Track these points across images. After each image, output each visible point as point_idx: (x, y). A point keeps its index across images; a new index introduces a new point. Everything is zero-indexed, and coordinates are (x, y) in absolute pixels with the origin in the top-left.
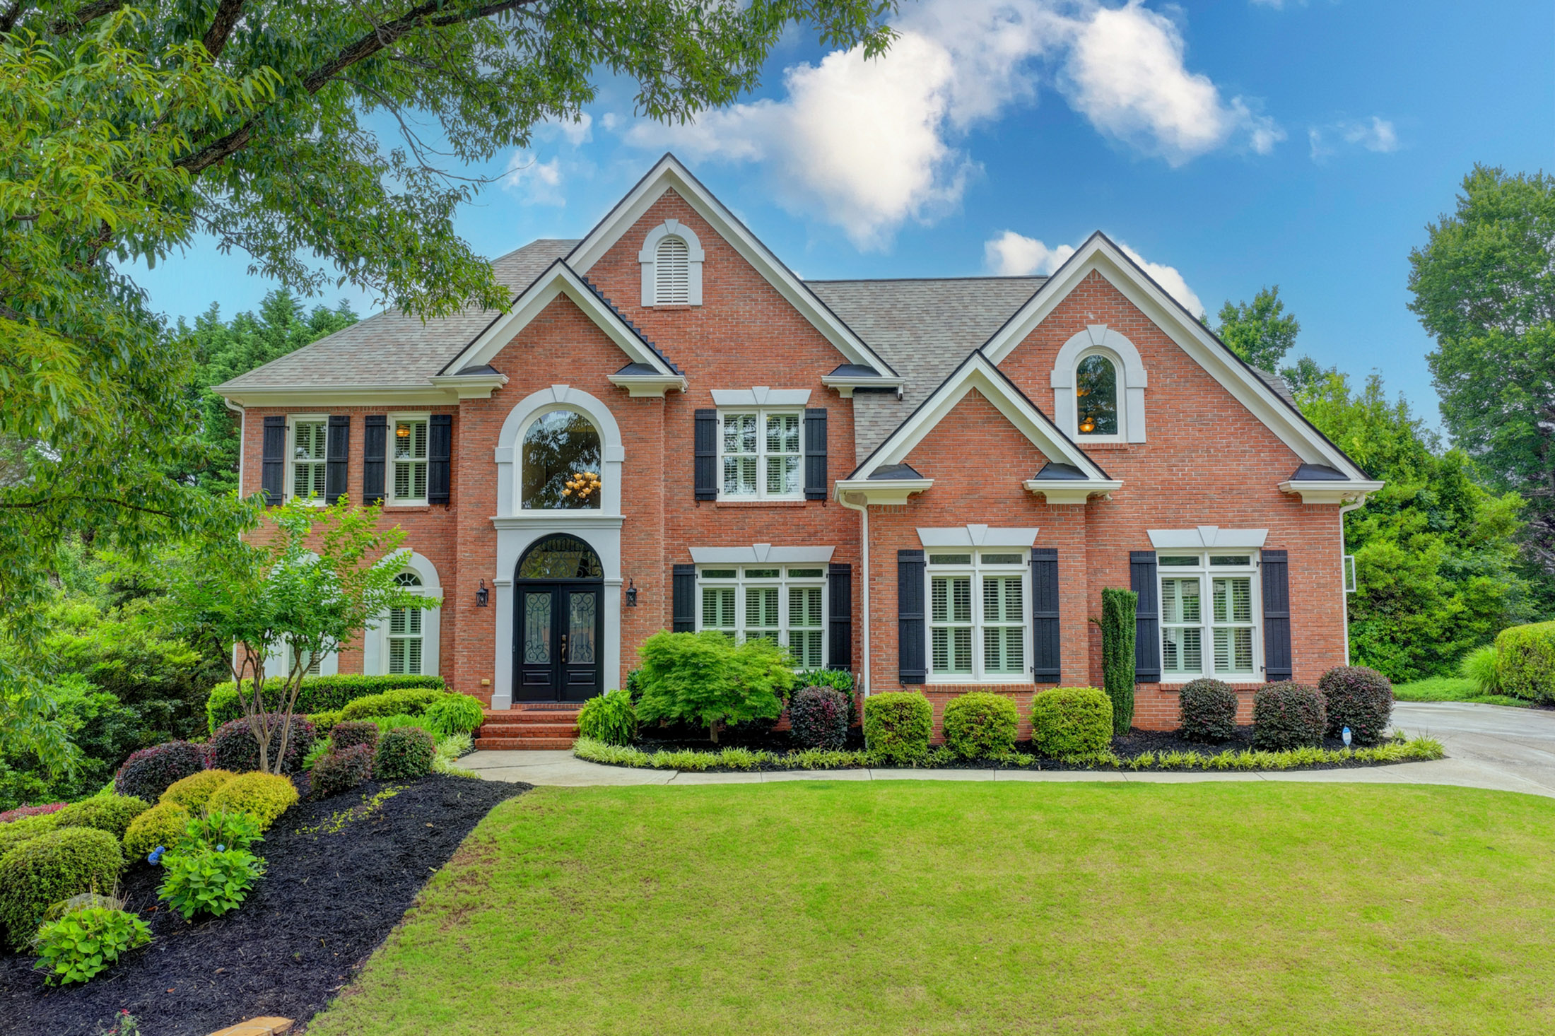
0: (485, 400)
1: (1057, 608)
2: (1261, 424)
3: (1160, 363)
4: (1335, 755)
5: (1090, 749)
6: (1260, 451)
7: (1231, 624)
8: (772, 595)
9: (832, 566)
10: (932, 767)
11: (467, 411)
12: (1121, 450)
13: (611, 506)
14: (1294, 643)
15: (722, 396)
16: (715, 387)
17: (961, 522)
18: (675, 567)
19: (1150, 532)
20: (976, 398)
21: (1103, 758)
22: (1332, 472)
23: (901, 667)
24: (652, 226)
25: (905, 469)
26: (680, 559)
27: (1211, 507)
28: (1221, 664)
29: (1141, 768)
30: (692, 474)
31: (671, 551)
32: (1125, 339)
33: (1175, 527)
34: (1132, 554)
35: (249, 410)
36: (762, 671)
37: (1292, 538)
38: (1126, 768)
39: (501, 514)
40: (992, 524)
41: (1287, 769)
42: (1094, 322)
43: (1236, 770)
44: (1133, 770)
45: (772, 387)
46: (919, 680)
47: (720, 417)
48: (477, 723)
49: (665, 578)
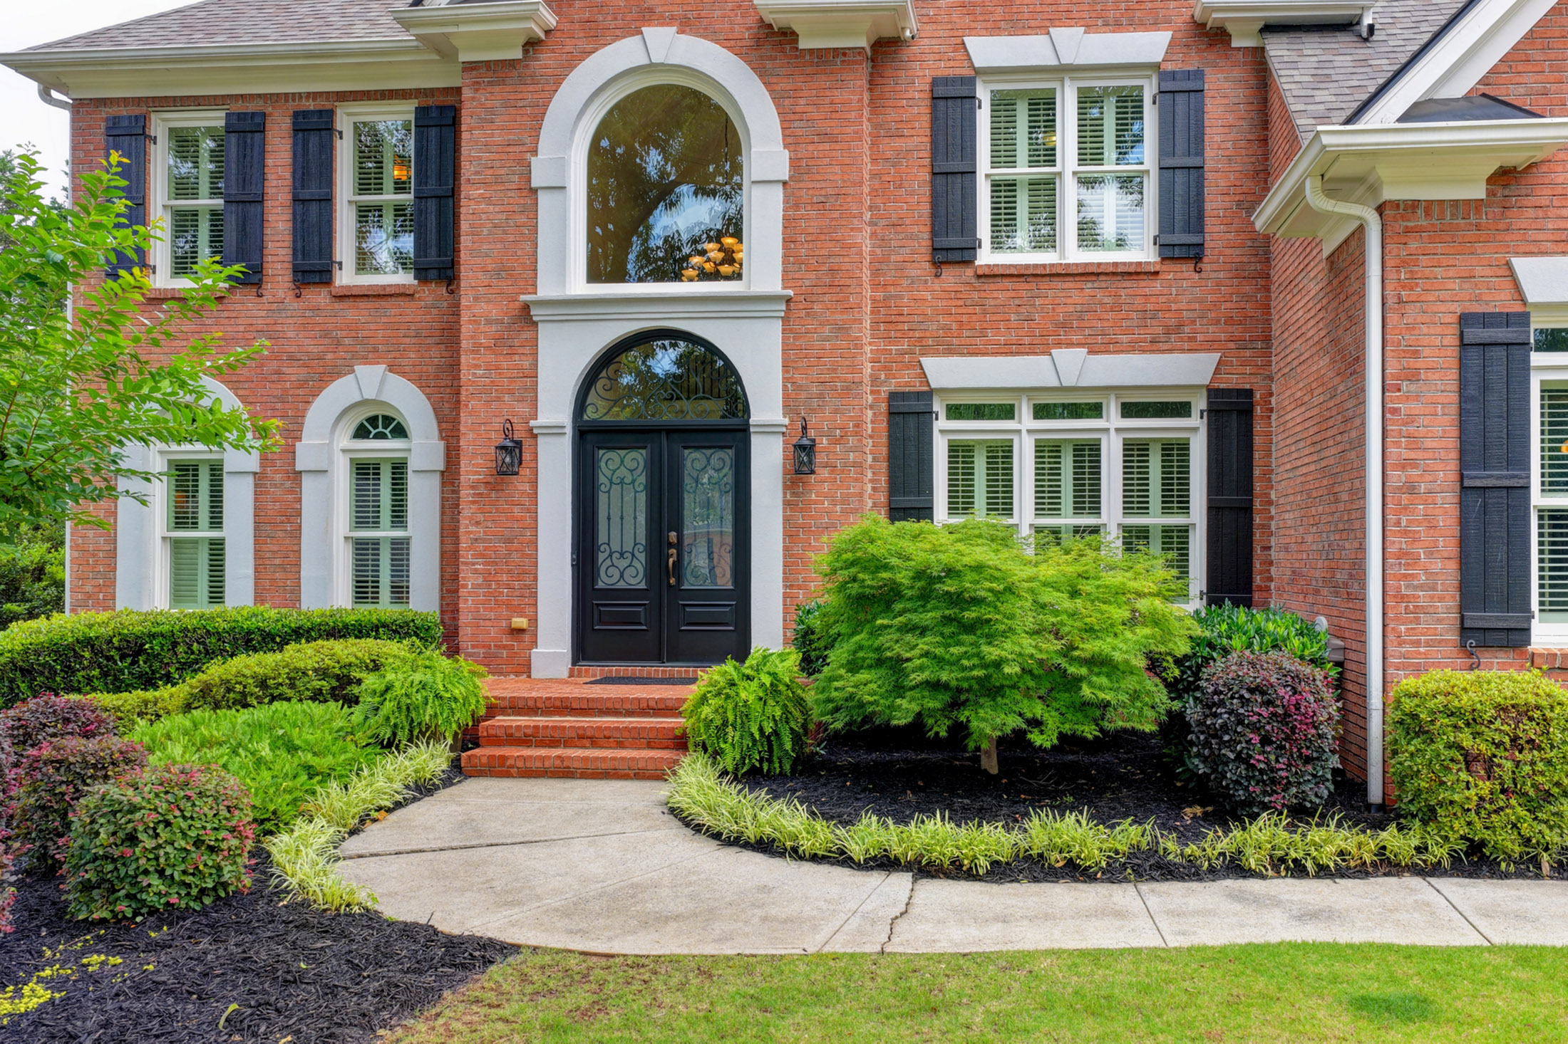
0: (512, 63)
8: (1088, 454)
9: (1214, 394)
11: (476, 86)
15: (987, 50)
16: (972, 31)
18: (893, 396)
23: (1463, 606)
25: (1488, 106)
26: (904, 381)
30: (926, 209)
31: (884, 364)
39: (546, 290)
45: (1089, 28)
46: (1515, 638)
47: (983, 93)
48: (463, 716)
49: (873, 420)
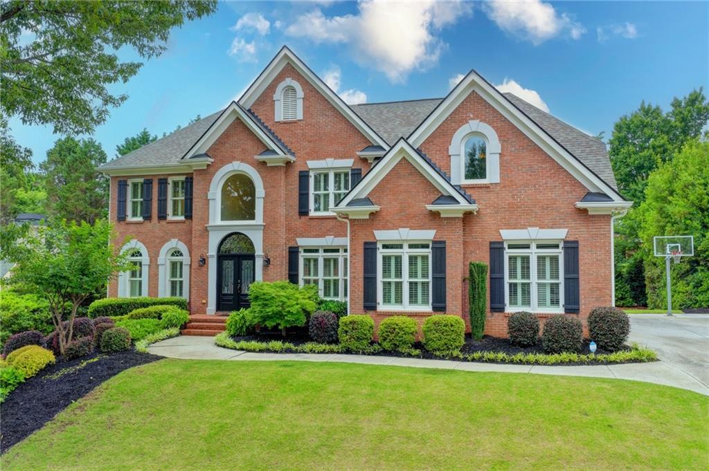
0: (204, 170)
1: (445, 272)
2: (565, 171)
3: (508, 139)
4: (583, 357)
5: (449, 349)
6: (565, 186)
7: (548, 281)
8: (336, 261)
10: (369, 355)
11: (196, 175)
12: (486, 187)
13: (259, 219)
14: (581, 292)
15: (312, 164)
16: (309, 160)
17: (396, 227)
18: (290, 248)
19: (500, 231)
20: (405, 162)
21: (456, 353)
22: (605, 197)
23: (365, 301)
24: (280, 82)
25: (367, 201)
26: (292, 244)
27: (535, 217)
28: (541, 302)
29: (473, 360)
30: (298, 202)
31: (288, 240)
32: (490, 128)
33: (515, 228)
34: (491, 243)
35: (112, 177)
36: (295, 302)
37: (581, 233)
38: (465, 360)
39: (211, 223)
40: (412, 228)
41: (553, 364)
42: (473, 119)
43: (524, 364)
44: (469, 361)
45: (335, 159)
46: (374, 308)
47: (312, 174)
48: (183, 322)
49: (285, 253)
